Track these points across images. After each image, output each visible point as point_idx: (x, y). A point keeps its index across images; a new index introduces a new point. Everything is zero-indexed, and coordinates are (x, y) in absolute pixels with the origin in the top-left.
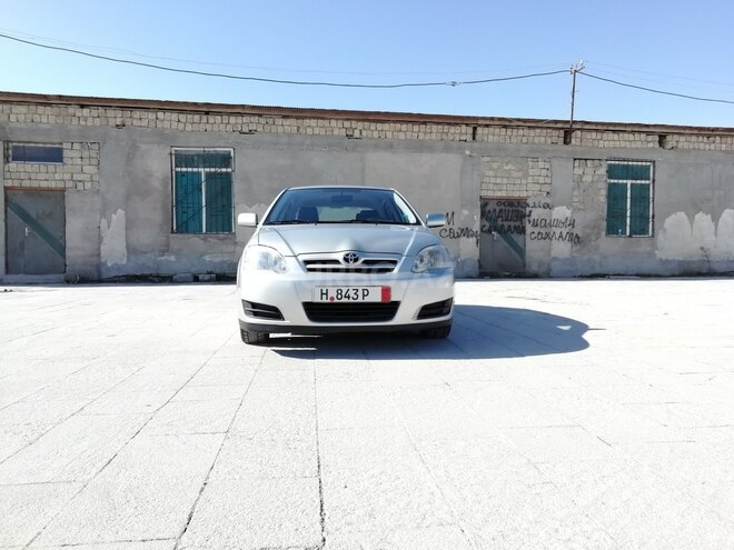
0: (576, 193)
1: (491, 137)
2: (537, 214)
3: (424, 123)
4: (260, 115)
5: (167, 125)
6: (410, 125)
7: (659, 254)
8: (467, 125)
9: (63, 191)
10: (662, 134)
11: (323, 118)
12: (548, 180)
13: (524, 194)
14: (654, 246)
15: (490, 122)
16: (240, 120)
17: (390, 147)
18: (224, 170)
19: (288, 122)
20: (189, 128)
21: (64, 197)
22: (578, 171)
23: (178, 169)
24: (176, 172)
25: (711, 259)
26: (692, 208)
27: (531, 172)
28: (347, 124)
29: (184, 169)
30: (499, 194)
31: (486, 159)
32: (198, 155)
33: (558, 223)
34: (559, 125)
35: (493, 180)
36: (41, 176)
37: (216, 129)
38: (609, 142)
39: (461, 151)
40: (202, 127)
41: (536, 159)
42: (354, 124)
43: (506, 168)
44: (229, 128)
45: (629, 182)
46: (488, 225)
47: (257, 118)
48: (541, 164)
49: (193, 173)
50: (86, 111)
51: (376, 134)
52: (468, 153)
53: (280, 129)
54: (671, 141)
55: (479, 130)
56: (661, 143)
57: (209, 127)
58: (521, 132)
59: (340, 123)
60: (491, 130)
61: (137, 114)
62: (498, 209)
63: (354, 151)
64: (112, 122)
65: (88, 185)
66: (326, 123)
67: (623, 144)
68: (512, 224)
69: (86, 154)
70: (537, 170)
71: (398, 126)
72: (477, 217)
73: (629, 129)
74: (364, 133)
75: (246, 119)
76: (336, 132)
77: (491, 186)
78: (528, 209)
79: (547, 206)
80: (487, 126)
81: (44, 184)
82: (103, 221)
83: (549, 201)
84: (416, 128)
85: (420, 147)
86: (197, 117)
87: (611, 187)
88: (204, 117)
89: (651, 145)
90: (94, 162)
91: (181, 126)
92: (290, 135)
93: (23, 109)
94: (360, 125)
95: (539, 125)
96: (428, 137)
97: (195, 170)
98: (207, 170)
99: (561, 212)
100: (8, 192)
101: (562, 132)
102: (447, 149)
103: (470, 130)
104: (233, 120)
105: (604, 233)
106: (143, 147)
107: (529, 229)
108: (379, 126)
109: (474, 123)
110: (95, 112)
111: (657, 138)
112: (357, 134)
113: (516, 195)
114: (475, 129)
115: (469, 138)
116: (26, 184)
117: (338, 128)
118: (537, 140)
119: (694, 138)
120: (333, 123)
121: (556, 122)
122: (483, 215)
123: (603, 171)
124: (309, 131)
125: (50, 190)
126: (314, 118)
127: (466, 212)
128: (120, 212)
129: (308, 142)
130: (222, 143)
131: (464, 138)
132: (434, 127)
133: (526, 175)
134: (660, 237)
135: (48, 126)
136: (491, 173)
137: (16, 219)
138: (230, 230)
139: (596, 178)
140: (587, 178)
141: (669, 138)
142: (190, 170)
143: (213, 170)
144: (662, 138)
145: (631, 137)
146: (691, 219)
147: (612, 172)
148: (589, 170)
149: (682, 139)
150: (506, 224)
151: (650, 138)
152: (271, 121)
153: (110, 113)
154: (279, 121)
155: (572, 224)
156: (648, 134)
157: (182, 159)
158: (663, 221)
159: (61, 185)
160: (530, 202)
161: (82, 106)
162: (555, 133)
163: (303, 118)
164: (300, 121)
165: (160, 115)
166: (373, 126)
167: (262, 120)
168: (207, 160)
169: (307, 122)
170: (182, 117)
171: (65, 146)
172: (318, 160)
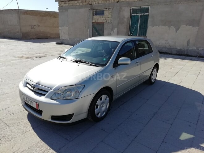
9: (104, 23)
18: (146, 14)
21: (104, 24)
23: (132, 15)
24: (132, 16)
29: (134, 15)
32: (139, 9)
36: (100, 19)
49: (136, 15)
64: (116, 1)
65: (109, 21)
69: (109, 12)
81: (100, 21)
82: (112, 31)
90: (111, 14)
97: (137, 14)
98: (141, 14)
100: (94, 23)
106: (123, 8)
116: (96, 21)
125: (101, 23)
128: (116, 29)
130: (146, 4)
135: (101, 4)
137: (95, 31)
138: (146, 35)
142: (136, 14)
143: (142, 14)
157: (134, 11)
159: (103, 21)
168: (141, 10)
171: (105, 10)
172: (181, 7)
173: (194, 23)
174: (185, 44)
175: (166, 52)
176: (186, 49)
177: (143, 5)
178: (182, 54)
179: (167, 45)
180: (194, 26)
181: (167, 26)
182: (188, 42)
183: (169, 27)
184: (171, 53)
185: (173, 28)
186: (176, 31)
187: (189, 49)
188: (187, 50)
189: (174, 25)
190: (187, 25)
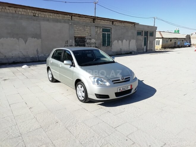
0: (96, 36)
1: (76, 19)
2: (88, 41)
3: (58, 13)
6: (54, 14)
7: (113, 50)
8: (70, 15)
10: (113, 21)
11: (24, 9)
12: (90, 32)
13: (85, 36)
14: (112, 49)
15: (76, 15)
17: (48, 20)
19: (11, 8)
22: (96, 30)
25: (122, 51)
26: (118, 39)
27: (86, 30)
28: (33, 11)
30: (79, 36)
31: (75, 26)
33: (93, 43)
34: (92, 17)
35: (77, 32)
38: (103, 23)
39: (68, 23)
41: (87, 26)
42: (36, 12)
43: (80, 28)
45: (107, 33)
46: (76, 44)
48: (88, 28)
51: (43, 16)
52: (70, 23)
53: (8, 11)
54: (114, 23)
55: (73, 17)
56: (113, 24)
58: (83, 18)
59: (31, 11)
60: (76, 17)
62: (79, 40)
63: (36, 21)
66: (26, 10)
67: (105, 23)
68: (82, 44)
70: (87, 29)
71: (50, 14)
72: (74, 42)
73: (107, 20)
74: (39, 15)
76: (30, 14)
77: (77, 33)
78: (86, 40)
79: (90, 39)
80: (75, 16)
83: (90, 37)
84: (55, 15)
85: (57, 21)
87: (103, 34)
89: (111, 24)
92: (12, 14)
94: (38, 12)
95: (88, 17)
96: (59, 18)
99: (93, 41)
101: (93, 19)
102: (65, 22)
103: (70, 17)
105: (102, 46)
107: (86, 45)
108: (44, 13)
109: (71, 15)
111: (112, 22)
112: (37, 15)
113: (83, 36)
114: (72, 16)
115: (70, 19)
117: (30, 13)
118: (87, 21)
119: (118, 23)
120: (28, 11)
121: (91, 16)
122: (75, 41)
123: (101, 30)
124: (20, 13)
126: (21, 8)
127: (71, 41)
129: (20, 16)
131: (69, 19)
132: (61, 15)
133: (85, 31)
134: (113, 46)
136: (77, 30)
139: (100, 32)
140: (98, 32)
141: (114, 22)
144: (113, 22)
145: (107, 22)
146: (118, 42)
147: (103, 30)
148: (99, 30)
149: (116, 23)
150: (81, 44)
151: (110, 22)
152: (4, 8)
154: (7, 8)
155: (96, 44)
156: (110, 21)
158: (113, 42)
160: (86, 38)
162: (91, 19)
163: (17, 8)
164: (16, 9)
166: (42, 13)
169: (18, 9)
172: (24, 23)
173: (37, 36)
174: (36, 53)
175: (22, 61)
176: (37, 56)
179: (21, 55)
180: (38, 39)
181: (15, 39)
182: (37, 51)
183: (18, 39)
184: (25, 61)
185: (22, 41)
186: (25, 43)
187: (40, 56)
188: (38, 57)
189: (22, 38)
190: (32, 38)
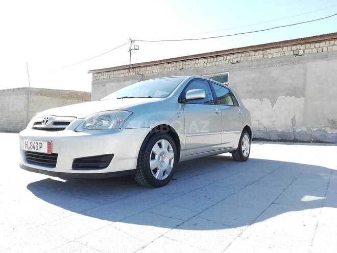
4: (242, 53)
5: (199, 65)
11: (278, 47)
16: (232, 57)
17: (326, 57)
19: (258, 53)
20: (208, 65)
28: (294, 48)
32: (213, 78)
37: (220, 64)
40: (214, 63)
42: (299, 47)
44: (227, 62)
47: (241, 54)
50: (170, 64)
51: (315, 51)
57: (217, 63)
59: (289, 48)
61: (188, 62)
63: (299, 63)
64: (179, 68)
66: (280, 49)
71: (332, 42)
74: (306, 51)
75: (235, 56)
76: (287, 54)
86: (212, 59)
88: (215, 59)
91: (205, 64)
92: (259, 60)
93: (149, 68)
94: (303, 47)
104: (228, 57)
108: (317, 45)
110: (173, 65)
112: (301, 52)
117: (288, 51)
120: (285, 49)
124: (270, 56)
129: (269, 62)
130: (223, 70)
135: (157, 74)
152: (248, 54)
153: (178, 64)
154: (252, 54)
161: (168, 63)
163: (266, 49)
164: (264, 51)
165: (197, 61)
166: (313, 46)
167: (244, 55)
168: (217, 79)
169: (269, 51)
170: (206, 61)
172: (275, 72)
173: (296, 91)
174: (289, 123)
175: (262, 137)
176: (291, 131)
177: (219, 72)
178: (288, 139)
179: (262, 128)
180: (297, 96)
181: (257, 99)
182: (293, 120)
183: (261, 100)
184: (268, 138)
185: (267, 102)
186: (273, 105)
187: (297, 131)
188: (294, 132)
189: (267, 97)
190: (286, 96)
